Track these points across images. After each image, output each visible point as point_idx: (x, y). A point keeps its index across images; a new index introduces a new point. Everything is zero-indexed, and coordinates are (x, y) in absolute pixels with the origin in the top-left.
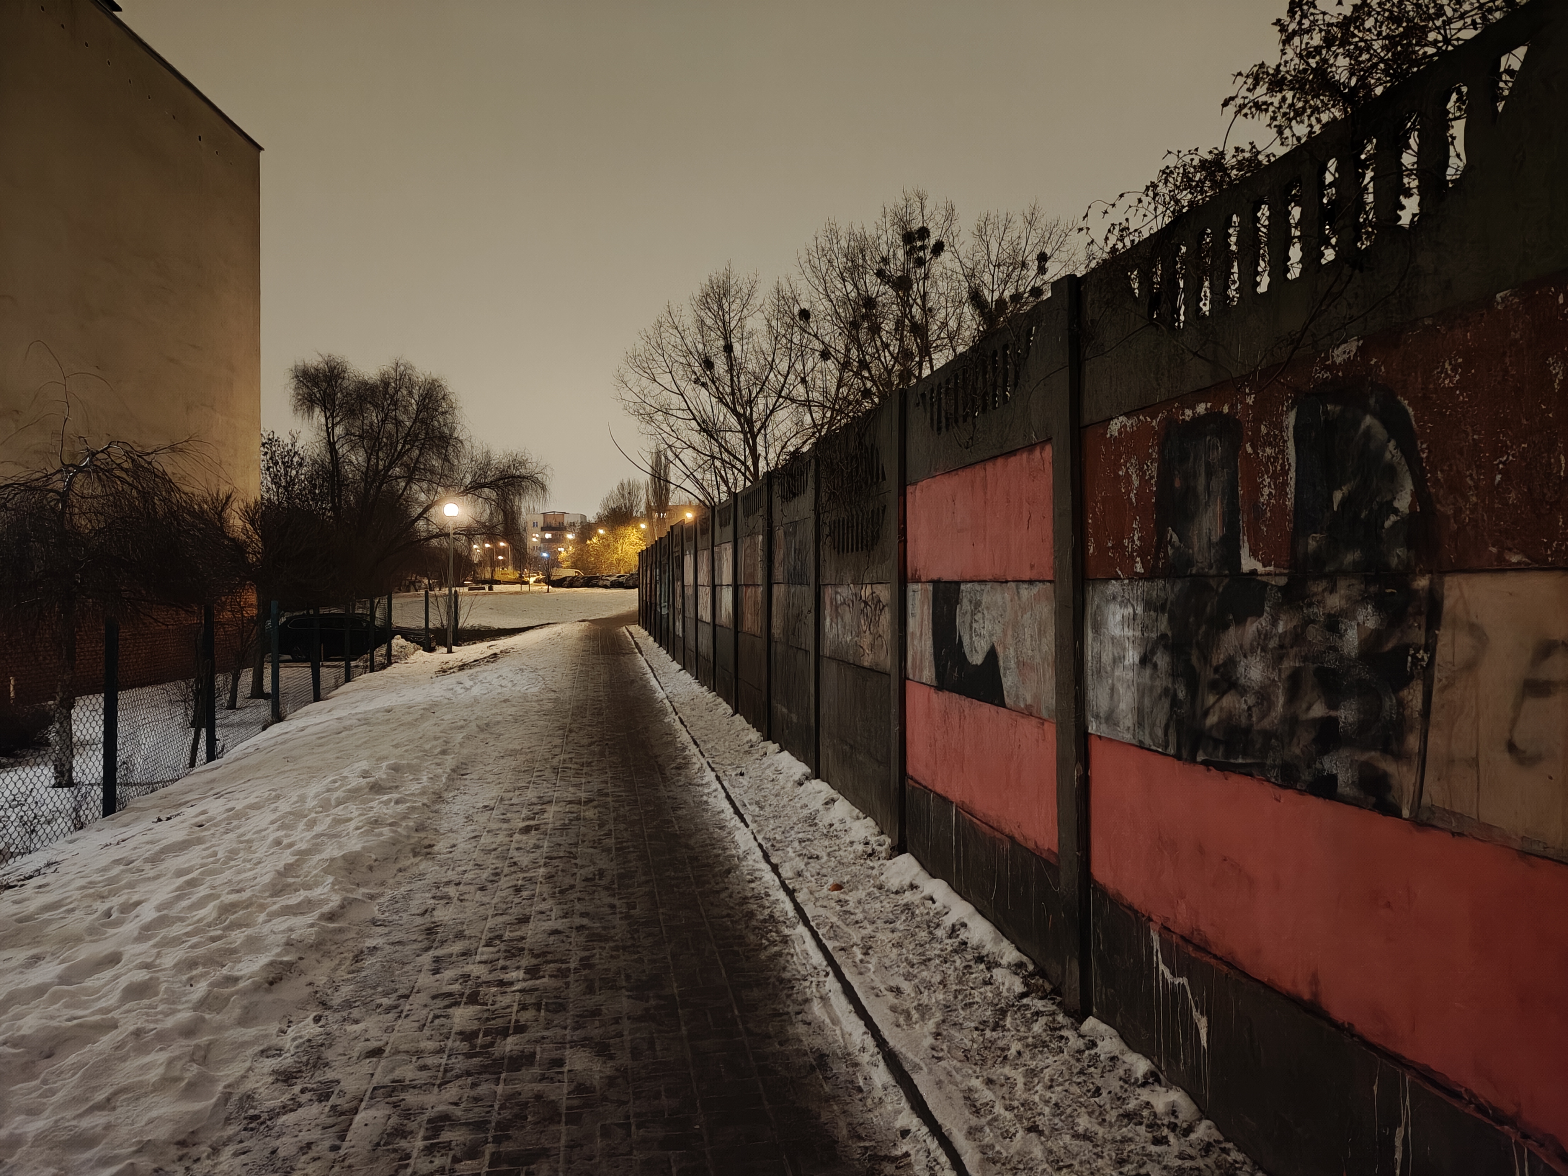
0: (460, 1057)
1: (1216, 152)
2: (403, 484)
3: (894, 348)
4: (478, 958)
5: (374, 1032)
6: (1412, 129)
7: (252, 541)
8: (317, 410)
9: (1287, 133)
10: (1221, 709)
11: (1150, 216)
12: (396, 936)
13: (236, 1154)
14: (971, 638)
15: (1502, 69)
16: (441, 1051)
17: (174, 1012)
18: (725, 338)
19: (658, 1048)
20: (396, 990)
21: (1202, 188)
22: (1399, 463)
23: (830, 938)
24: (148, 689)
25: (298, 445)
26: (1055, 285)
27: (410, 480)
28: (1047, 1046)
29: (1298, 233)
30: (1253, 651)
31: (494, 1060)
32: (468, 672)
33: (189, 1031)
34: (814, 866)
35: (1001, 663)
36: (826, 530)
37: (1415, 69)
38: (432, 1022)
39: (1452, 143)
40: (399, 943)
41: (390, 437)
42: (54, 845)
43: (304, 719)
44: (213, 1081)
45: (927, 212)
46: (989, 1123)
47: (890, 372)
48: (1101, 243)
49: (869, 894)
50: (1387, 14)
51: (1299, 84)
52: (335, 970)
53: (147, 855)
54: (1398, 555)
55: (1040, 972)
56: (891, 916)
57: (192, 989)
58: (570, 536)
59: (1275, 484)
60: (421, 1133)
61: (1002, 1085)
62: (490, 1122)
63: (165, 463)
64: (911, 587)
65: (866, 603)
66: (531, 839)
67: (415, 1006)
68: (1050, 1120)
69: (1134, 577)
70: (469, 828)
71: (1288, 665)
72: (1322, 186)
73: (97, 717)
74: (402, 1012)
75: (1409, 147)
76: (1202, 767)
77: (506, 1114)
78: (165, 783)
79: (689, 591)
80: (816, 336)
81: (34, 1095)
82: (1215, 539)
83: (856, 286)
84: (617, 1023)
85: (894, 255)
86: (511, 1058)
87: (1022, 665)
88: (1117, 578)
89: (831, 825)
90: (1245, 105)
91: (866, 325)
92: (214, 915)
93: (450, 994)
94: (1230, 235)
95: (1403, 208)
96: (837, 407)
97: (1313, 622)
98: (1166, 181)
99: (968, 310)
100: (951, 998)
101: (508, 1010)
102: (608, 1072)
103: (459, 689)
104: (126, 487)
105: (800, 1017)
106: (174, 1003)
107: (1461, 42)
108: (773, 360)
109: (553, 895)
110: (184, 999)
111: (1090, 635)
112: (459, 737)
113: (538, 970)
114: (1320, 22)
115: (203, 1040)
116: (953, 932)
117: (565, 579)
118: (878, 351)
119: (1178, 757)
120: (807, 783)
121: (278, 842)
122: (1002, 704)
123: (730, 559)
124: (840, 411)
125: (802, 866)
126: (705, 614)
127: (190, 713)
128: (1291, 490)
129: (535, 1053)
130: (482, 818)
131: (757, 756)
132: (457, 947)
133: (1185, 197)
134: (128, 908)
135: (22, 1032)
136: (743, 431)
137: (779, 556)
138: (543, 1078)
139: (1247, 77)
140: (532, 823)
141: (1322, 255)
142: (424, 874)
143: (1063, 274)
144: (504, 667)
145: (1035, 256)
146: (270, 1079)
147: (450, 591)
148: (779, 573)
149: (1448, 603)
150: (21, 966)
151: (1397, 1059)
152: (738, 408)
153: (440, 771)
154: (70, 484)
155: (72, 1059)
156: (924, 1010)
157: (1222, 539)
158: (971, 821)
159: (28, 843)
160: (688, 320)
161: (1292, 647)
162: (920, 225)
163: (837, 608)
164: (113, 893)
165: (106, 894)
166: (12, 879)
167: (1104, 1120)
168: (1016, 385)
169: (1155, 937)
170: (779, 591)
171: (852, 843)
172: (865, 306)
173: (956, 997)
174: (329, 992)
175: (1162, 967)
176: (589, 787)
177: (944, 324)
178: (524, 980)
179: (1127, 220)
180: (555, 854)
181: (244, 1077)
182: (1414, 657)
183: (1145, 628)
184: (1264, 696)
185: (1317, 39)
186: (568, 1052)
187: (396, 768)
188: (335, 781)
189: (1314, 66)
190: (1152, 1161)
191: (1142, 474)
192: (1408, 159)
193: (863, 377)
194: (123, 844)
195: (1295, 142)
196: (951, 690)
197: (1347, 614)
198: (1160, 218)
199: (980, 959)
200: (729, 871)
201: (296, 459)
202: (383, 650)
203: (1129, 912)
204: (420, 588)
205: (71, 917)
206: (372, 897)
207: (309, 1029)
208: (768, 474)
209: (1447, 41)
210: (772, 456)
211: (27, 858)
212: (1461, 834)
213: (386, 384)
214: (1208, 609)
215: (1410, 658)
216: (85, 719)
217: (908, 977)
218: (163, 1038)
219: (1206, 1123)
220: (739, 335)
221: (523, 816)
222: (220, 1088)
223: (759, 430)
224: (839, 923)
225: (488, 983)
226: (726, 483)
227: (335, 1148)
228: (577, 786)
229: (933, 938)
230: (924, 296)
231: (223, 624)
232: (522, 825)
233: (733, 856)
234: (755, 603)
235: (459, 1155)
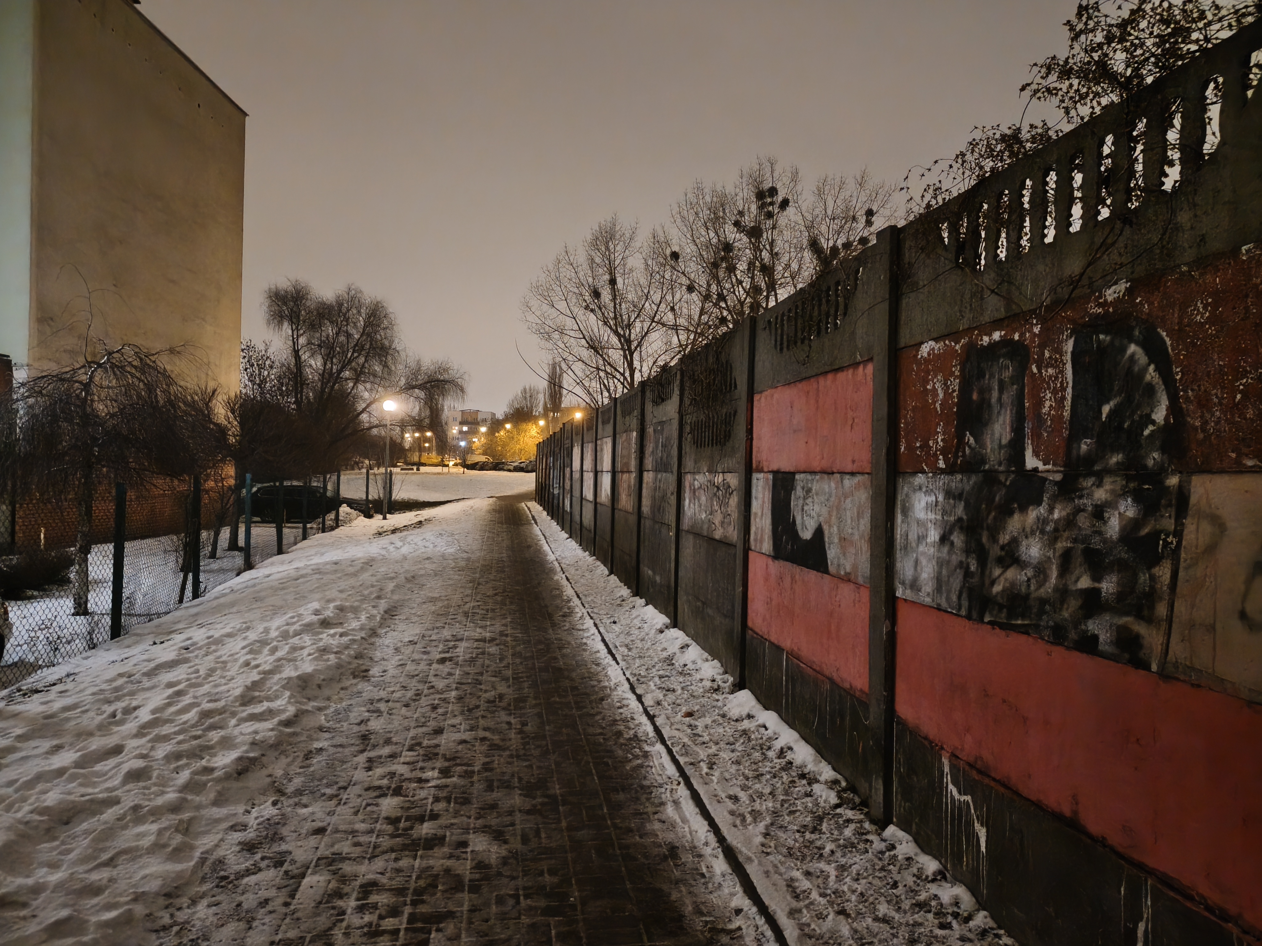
0: (387, 837)
1: (1014, 128)
2: (351, 385)
3: (747, 284)
4: (402, 760)
5: (320, 815)
6: (1176, 112)
7: (232, 426)
8: (286, 325)
9: (1073, 113)
10: (1006, 580)
11: (959, 179)
12: (339, 740)
13: (209, 906)
14: (803, 518)
15: (1252, 64)
16: (371, 831)
17: (163, 793)
18: (611, 274)
19: (543, 835)
20: (337, 783)
21: (1002, 157)
22: (1158, 383)
23: (682, 755)
24: (148, 541)
25: (270, 351)
26: (880, 234)
27: (357, 381)
28: (856, 847)
29: (1080, 195)
30: (1033, 533)
31: (413, 840)
32: (398, 534)
33: (175, 808)
34: (671, 697)
35: (826, 539)
36: (688, 429)
37: (1180, 63)
38: (365, 808)
39: (1209, 123)
40: (341, 746)
41: (342, 347)
42: (72, 660)
43: (269, 568)
44: (192, 848)
45: (776, 174)
46: (807, 907)
47: (742, 303)
48: (918, 198)
49: (714, 721)
50: (1158, 17)
51: (1084, 74)
52: (289, 765)
53: (145, 670)
54: (1154, 458)
55: (851, 788)
56: (732, 739)
57: (178, 776)
58: (483, 429)
59: (1055, 398)
60: (354, 895)
61: (818, 877)
62: (408, 889)
63: (165, 362)
64: (755, 476)
65: (718, 488)
66: (445, 669)
67: (352, 796)
68: (856, 906)
69: (938, 472)
70: (397, 658)
71: (1061, 545)
72: (1100, 157)
73: (108, 561)
74: (341, 800)
75: (1173, 126)
76: (989, 626)
77: (422, 883)
78: (159, 615)
79: (576, 476)
80: (683, 273)
81: (55, 853)
82: (1004, 442)
83: (716, 233)
84: (510, 815)
85: (749, 208)
86: (426, 839)
87: (843, 539)
88: (923, 472)
89: (685, 665)
90: (1038, 90)
91: (724, 265)
92: (196, 719)
93: (379, 788)
94: (1023, 196)
95: (1166, 176)
96: (699, 331)
97: (1083, 510)
98: (973, 151)
99: (807, 255)
100: (779, 806)
101: (424, 802)
102: (504, 853)
103: (391, 548)
104: (135, 380)
105: (656, 816)
106: (164, 786)
107: (1219, 41)
108: (649, 292)
109: (462, 713)
110: (172, 783)
111: (899, 518)
112: (391, 586)
113: (450, 771)
114: (1103, 23)
115: (186, 816)
116: (781, 753)
117: (477, 463)
118: (733, 286)
119: (969, 617)
120: (667, 631)
121: (247, 664)
122: (826, 571)
123: (610, 450)
124: (702, 334)
125: (661, 697)
126: (589, 494)
127: (180, 561)
128: (1068, 403)
129: (445, 836)
130: (408, 650)
131: (627, 608)
132: (386, 751)
133: (988, 164)
134: (129, 711)
135: (46, 804)
136: (622, 349)
137: (649, 448)
138: (451, 856)
139: (1042, 67)
140: (447, 655)
141: (1099, 213)
142: (361, 693)
143: (886, 225)
144: (427, 532)
145: (864, 212)
146: (238, 848)
147: (386, 470)
148: (649, 462)
149: (1193, 500)
150: (47, 753)
151: (1140, 866)
152: (619, 330)
153: (375, 612)
154: (91, 378)
155: (85, 826)
156: (756, 815)
157: (1010, 442)
158: (798, 666)
159: (52, 658)
160: (581, 258)
161: (1064, 531)
162: (770, 185)
163: (694, 492)
164: (118, 699)
165: (112, 699)
166: (40, 686)
167: (900, 908)
168: (845, 314)
169: (946, 761)
170: (648, 477)
171: (702, 680)
172: (724, 250)
173: (782, 806)
174: (285, 782)
175: (951, 786)
176: (492, 629)
177: (788, 266)
178: (438, 778)
179: (940, 181)
180: (464, 681)
181: (217, 846)
182: (1165, 540)
183: (944, 513)
184: (1041, 570)
185: (1099, 37)
186: (471, 836)
187: (341, 609)
188: (293, 617)
189: (1096, 58)
190: (938, 942)
191: (946, 386)
192: (1172, 136)
193: (720, 307)
194: (126, 661)
195: (1079, 121)
196: (787, 560)
197: (1110, 504)
198: (967, 181)
199: (803, 776)
200: (602, 699)
201: (268, 363)
202: (332, 516)
203: (926, 743)
204: (362, 467)
205: (85, 716)
206: (320, 709)
207: (268, 810)
208: (643, 384)
209: (1207, 40)
210: (645, 369)
211: (52, 669)
212: (1199, 686)
213: (340, 305)
214: (997, 499)
215: (1161, 542)
216: (98, 563)
217: (744, 788)
218: (156, 813)
219: (983, 913)
220: (622, 271)
221: (440, 650)
222: (197, 854)
223: (636, 348)
224: (689, 743)
225: (410, 780)
226: (608, 391)
227: (286, 904)
228: (484, 627)
229: (765, 758)
230: (772, 244)
231: (207, 492)
232: (439, 656)
233: (606, 687)
234: (629, 486)
235: (384, 913)
